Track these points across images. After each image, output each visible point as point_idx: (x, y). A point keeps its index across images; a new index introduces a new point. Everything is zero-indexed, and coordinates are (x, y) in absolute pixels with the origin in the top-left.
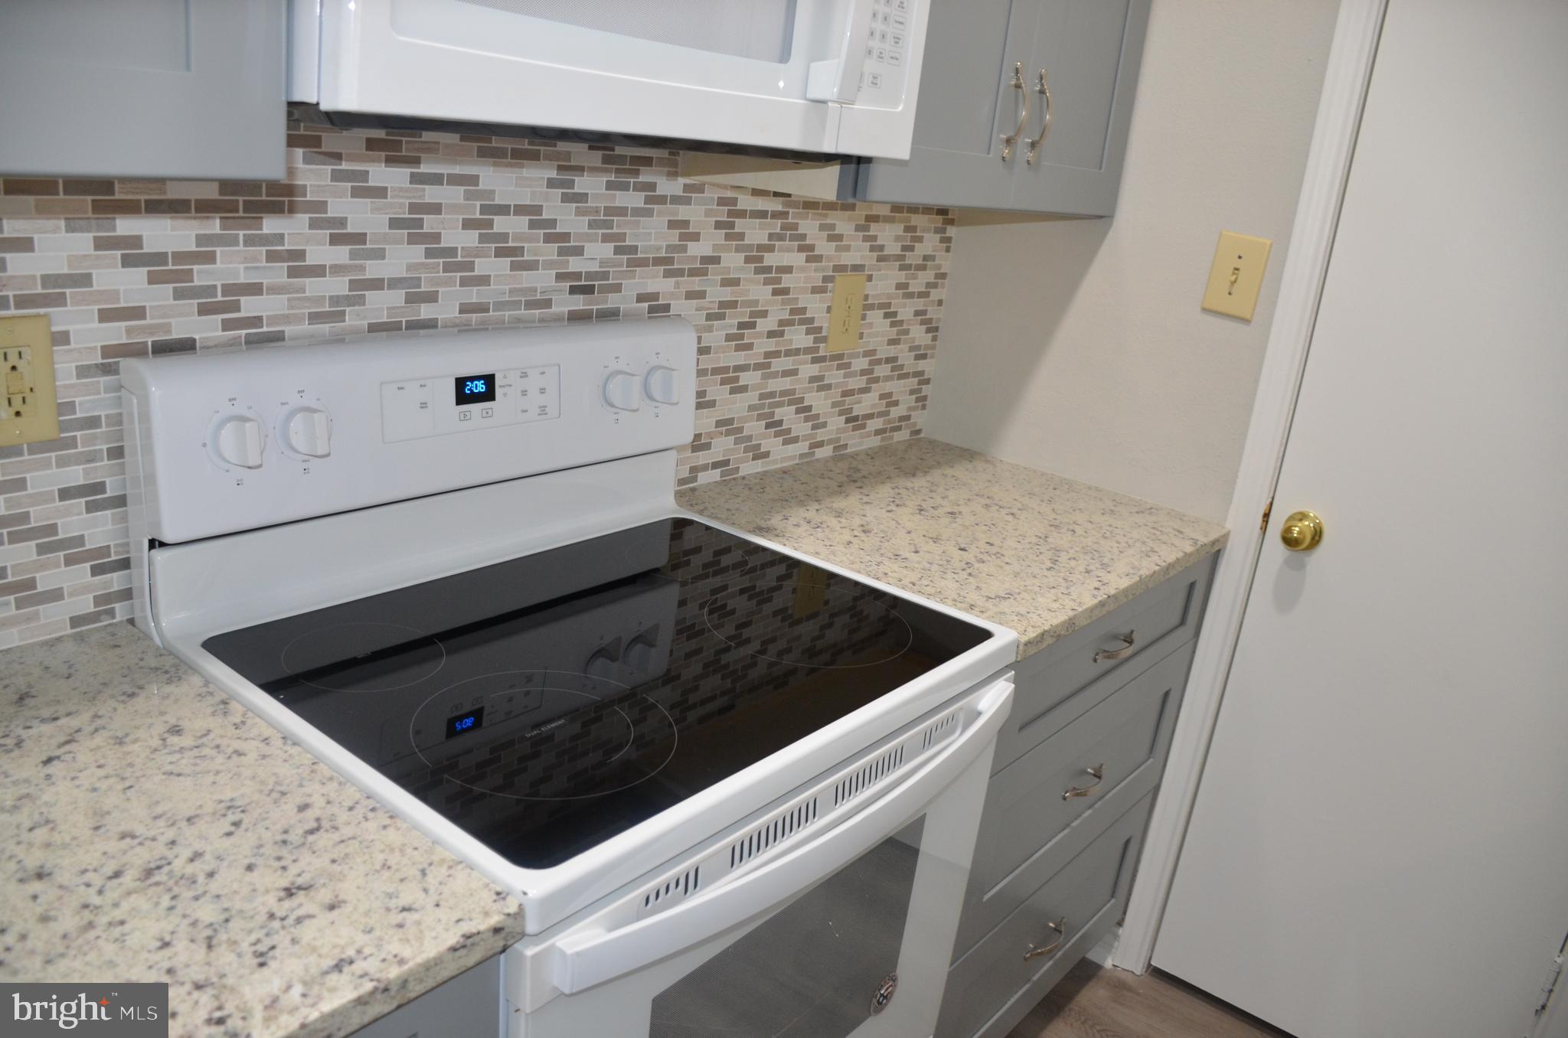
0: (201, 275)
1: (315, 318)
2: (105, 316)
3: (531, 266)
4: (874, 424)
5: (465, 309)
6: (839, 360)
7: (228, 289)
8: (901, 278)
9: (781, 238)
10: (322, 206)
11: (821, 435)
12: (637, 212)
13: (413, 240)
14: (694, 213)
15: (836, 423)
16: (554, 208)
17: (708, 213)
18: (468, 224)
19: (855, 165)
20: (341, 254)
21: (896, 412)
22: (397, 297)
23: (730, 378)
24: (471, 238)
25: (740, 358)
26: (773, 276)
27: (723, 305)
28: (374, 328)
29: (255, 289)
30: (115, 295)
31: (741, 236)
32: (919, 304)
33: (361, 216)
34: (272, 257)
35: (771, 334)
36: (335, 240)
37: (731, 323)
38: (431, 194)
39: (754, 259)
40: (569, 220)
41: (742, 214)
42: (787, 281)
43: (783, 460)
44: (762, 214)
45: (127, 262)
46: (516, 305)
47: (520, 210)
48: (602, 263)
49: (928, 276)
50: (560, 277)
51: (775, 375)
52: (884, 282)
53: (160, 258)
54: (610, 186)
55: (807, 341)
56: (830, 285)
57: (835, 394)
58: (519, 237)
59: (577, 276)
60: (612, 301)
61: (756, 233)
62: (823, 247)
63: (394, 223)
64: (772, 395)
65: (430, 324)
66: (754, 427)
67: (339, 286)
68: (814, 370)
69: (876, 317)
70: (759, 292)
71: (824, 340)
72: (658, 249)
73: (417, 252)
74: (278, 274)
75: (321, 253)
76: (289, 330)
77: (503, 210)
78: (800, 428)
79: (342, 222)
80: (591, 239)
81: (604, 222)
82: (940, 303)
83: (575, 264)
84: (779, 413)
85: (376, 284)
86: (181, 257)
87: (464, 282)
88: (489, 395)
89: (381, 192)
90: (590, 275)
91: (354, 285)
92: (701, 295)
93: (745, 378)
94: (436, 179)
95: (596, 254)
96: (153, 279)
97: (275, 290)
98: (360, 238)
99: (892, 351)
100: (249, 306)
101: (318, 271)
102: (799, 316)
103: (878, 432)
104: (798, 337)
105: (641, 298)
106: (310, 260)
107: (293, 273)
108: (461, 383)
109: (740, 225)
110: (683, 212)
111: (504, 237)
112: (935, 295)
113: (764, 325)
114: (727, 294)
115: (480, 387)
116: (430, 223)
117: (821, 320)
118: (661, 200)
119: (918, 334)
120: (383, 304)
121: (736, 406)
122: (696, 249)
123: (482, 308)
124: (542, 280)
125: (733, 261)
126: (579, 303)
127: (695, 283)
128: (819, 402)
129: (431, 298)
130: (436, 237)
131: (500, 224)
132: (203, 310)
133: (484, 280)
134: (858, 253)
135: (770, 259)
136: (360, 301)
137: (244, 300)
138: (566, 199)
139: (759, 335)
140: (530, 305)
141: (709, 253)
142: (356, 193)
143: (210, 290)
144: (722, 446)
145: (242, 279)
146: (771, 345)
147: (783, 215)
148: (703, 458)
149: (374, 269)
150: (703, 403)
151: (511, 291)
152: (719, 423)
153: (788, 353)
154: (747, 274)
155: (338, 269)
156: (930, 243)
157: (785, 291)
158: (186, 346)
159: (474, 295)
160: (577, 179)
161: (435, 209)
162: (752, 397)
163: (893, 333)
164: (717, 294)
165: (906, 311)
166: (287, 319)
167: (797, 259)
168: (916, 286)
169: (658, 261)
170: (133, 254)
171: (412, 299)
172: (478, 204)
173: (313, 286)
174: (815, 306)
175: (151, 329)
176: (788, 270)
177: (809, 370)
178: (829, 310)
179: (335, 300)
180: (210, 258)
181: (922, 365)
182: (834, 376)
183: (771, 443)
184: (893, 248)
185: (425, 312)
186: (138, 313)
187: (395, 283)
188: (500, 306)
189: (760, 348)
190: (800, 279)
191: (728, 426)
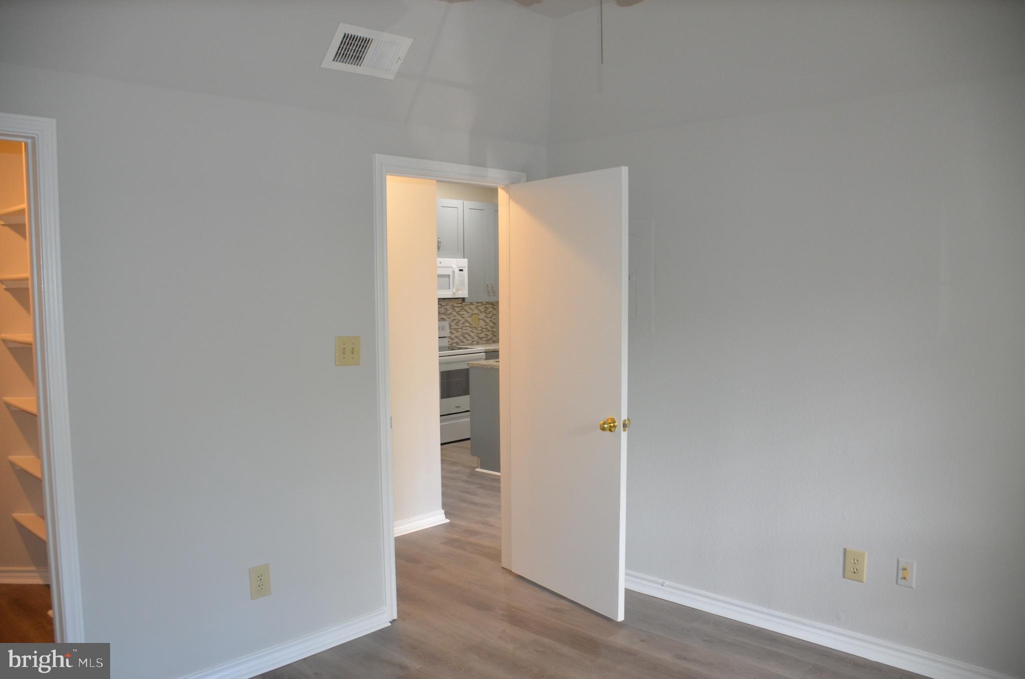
4: (484, 339)
6: (475, 328)
8: (486, 315)
9: (462, 310)
11: (474, 340)
14: (448, 307)
15: (476, 338)
19: (463, 299)
21: (488, 337)
23: (456, 330)
25: (457, 327)
26: (461, 315)
27: (454, 319)
32: (491, 319)
35: (462, 324)
37: (455, 322)
39: (458, 313)
42: (464, 316)
44: (458, 307)
49: (492, 314)
51: (464, 330)
52: (482, 316)
55: (469, 325)
56: (472, 316)
57: (475, 334)
61: (457, 309)
62: (469, 311)
64: (464, 333)
66: (461, 338)
68: (471, 329)
69: (481, 321)
70: (460, 318)
71: (472, 325)
78: (470, 338)
82: (495, 319)
84: (465, 336)
92: (450, 318)
93: (459, 330)
99: (486, 327)
102: (467, 321)
103: (486, 340)
104: (467, 324)
109: (455, 308)
110: (446, 307)
112: (493, 317)
113: (460, 322)
114: (454, 318)
117: (471, 322)
118: (443, 306)
119: (491, 324)
121: (458, 334)
122: (448, 312)
125: (454, 313)
127: (449, 317)
128: (472, 334)
134: (476, 311)
135: (460, 313)
144: (456, 340)
146: (463, 325)
147: (462, 307)
148: (453, 341)
150: (451, 333)
153: (466, 327)
154: (457, 315)
156: (491, 309)
157: (463, 317)
162: (460, 333)
163: (485, 324)
164: (452, 318)
165: (487, 320)
167: (465, 313)
168: (490, 315)
174: (469, 320)
177: (469, 329)
178: (472, 320)
181: (493, 329)
182: (475, 331)
183: (464, 340)
184: (483, 310)
189: (461, 325)
190: (466, 315)
191: (456, 337)
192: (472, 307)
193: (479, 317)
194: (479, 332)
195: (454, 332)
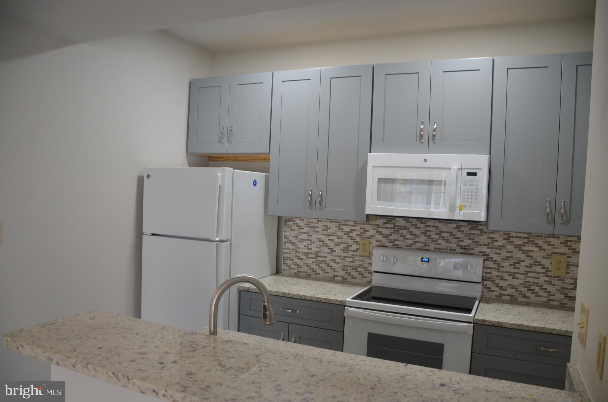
0: (390, 237)
1: (407, 246)
2: (377, 241)
3: (451, 243)
5: (435, 248)
6: (558, 278)
7: (394, 240)
9: (527, 243)
10: (409, 229)
11: (553, 298)
12: (478, 234)
13: (425, 236)
15: (560, 296)
16: (455, 232)
17: (500, 236)
18: (436, 234)
20: (412, 237)
22: (422, 245)
23: (513, 276)
24: (437, 236)
25: (515, 271)
26: (528, 254)
27: (508, 257)
28: (417, 249)
29: (398, 240)
30: (378, 238)
31: (513, 242)
33: (415, 231)
34: (401, 236)
35: (527, 267)
36: (411, 234)
37: (511, 261)
38: (429, 229)
39: (519, 247)
40: (459, 235)
41: (513, 237)
42: (532, 254)
43: (535, 301)
44: (520, 237)
45: (380, 234)
46: (447, 249)
47: (447, 232)
48: (468, 244)
50: (457, 245)
51: (530, 277)
53: (384, 234)
54: (470, 229)
55: (544, 271)
56: (550, 257)
57: (558, 287)
58: (447, 237)
59: (462, 246)
60: (472, 252)
61: (518, 242)
63: (422, 233)
64: (529, 282)
65: (429, 250)
66: (523, 289)
67: (412, 242)
68: (547, 279)
70: (523, 256)
71: (550, 271)
72: (485, 242)
73: (426, 238)
74: (402, 238)
75: (408, 236)
76: (402, 247)
77: (444, 232)
78: (543, 294)
79: (412, 232)
80: (465, 239)
81: (469, 236)
83: (461, 243)
84: (532, 288)
85: (418, 242)
86: (387, 235)
87: (435, 244)
88: (428, 261)
89: (419, 228)
90: (465, 246)
91: (414, 242)
92: (500, 254)
93: (518, 276)
94: (430, 226)
95: (467, 242)
96: (383, 237)
97: (401, 241)
98: (416, 235)
100: (397, 243)
101: (408, 239)
102: (538, 263)
104: (539, 269)
105: (480, 252)
106: (407, 237)
107: (404, 239)
108: (422, 258)
109: (511, 239)
111: (444, 237)
113: (524, 264)
114: (509, 255)
115: (426, 260)
116: (428, 233)
117: (548, 266)
120: (419, 245)
121: (516, 283)
122: (497, 244)
123: (440, 249)
124: (454, 246)
125: (510, 247)
126: (463, 251)
127: (498, 251)
128: (550, 288)
129: (429, 246)
130: (430, 236)
131: (443, 235)
132: (390, 242)
133: (440, 244)
134: (563, 250)
135: (524, 248)
136: (415, 244)
137: (396, 242)
138: (458, 231)
139: (522, 266)
140: (450, 250)
141: (502, 244)
142: (415, 228)
143: (391, 240)
144: (510, 291)
145: (396, 239)
146: (527, 269)
147: (528, 238)
148: (503, 292)
149: (418, 240)
151: (446, 247)
152: (508, 285)
153: (535, 272)
154: (516, 251)
155: (411, 239)
157: (531, 257)
158: (387, 247)
159: (437, 246)
160: (461, 227)
161: (430, 231)
162: (521, 281)
164: (504, 254)
166: (403, 246)
167: (537, 249)
169: (484, 245)
170: (381, 233)
171: (425, 245)
172: (438, 231)
173: (407, 241)
174: (544, 262)
175: (382, 244)
176: (533, 251)
177: (543, 278)
178: (551, 263)
179: (411, 244)
180: (391, 235)
182: (557, 282)
183: (530, 295)
185: (427, 248)
186: (381, 241)
187: (421, 242)
188: (443, 249)
189: (523, 269)
190: (537, 254)
191: (512, 286)
192: (553, 241)
193: (569, 260)
194: (566, 286)
195: (506, 276)
